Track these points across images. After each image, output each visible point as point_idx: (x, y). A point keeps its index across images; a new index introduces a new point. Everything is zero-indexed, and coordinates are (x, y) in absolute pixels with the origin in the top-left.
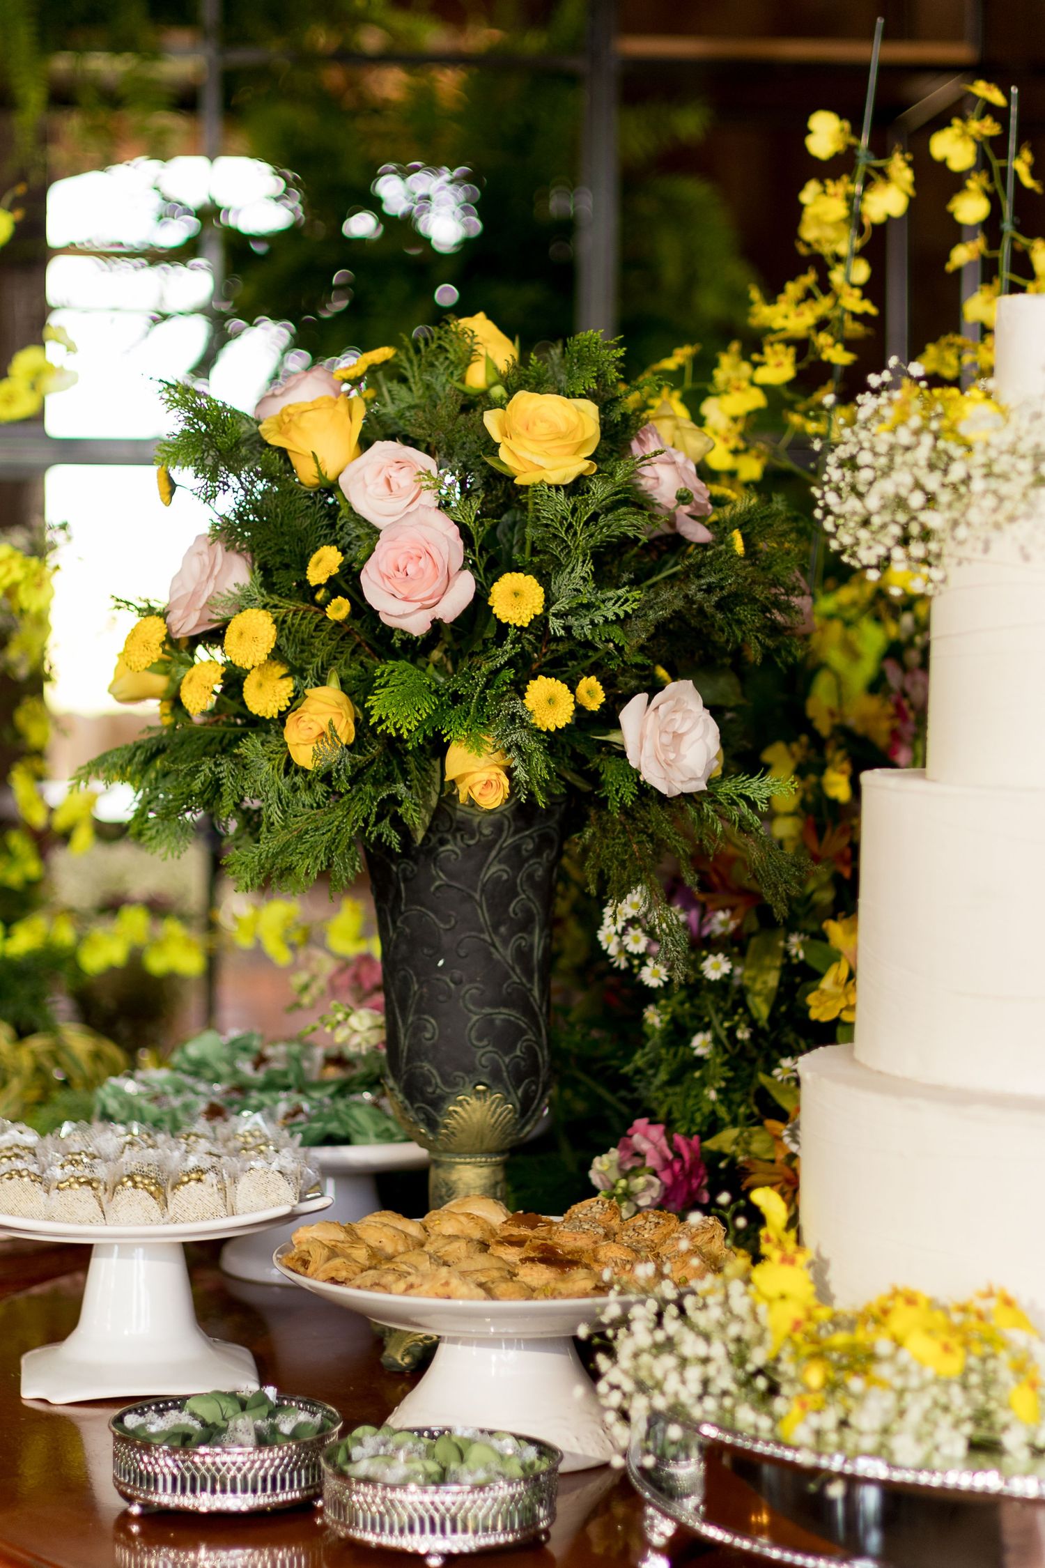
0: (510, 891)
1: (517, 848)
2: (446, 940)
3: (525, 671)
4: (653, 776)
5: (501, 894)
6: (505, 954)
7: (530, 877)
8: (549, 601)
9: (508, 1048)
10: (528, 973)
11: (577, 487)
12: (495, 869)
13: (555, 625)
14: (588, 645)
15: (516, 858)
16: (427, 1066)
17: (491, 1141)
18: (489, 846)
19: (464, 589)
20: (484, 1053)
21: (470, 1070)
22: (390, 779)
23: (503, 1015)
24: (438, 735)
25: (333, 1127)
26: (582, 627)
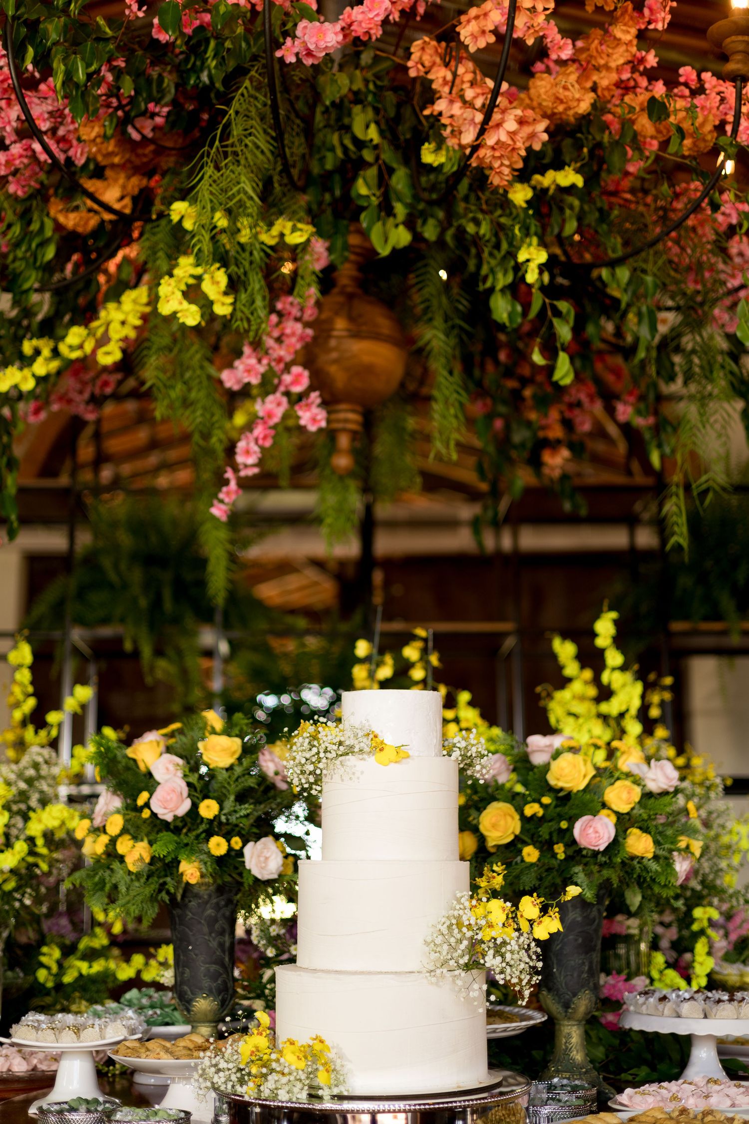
0: (216, 920)
1: (217, 904)
2: (192, 939)
3: (209, 834)
4: (256, 872)
5: (212, 921)
6: (214, 944)
7: (224, 915)
8: (221, 809)
9: (216, 980)
10: (223, 951)
11: (230, 769)
12: (210, 912)
13: (223, 819)
14: (237, 826)
15: (217, 907)
16: (186, 988)
17: (210, 1017)
18: (207, 903)
19: (187, 805)
20: (206, 983)
21: (201, 989)
22: (166, 876)
23: (213, 967)
24: (177, 858)
25: (167, 1020)
26: (233, 819)
